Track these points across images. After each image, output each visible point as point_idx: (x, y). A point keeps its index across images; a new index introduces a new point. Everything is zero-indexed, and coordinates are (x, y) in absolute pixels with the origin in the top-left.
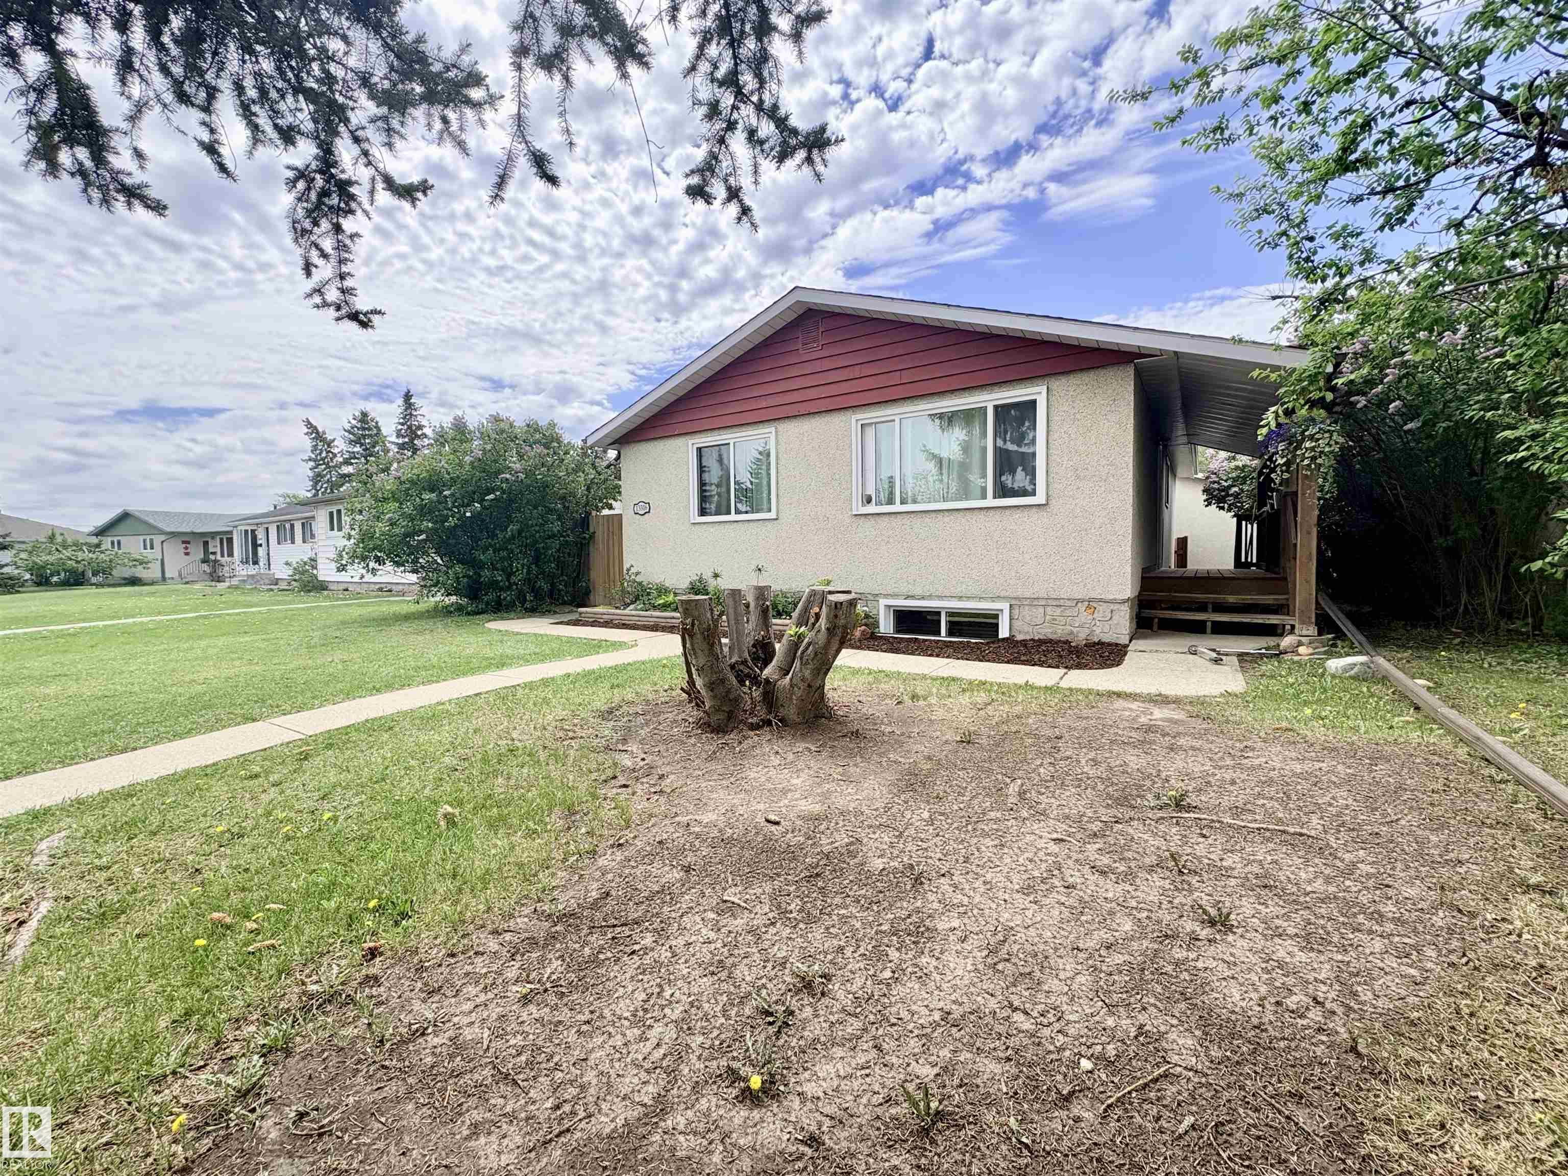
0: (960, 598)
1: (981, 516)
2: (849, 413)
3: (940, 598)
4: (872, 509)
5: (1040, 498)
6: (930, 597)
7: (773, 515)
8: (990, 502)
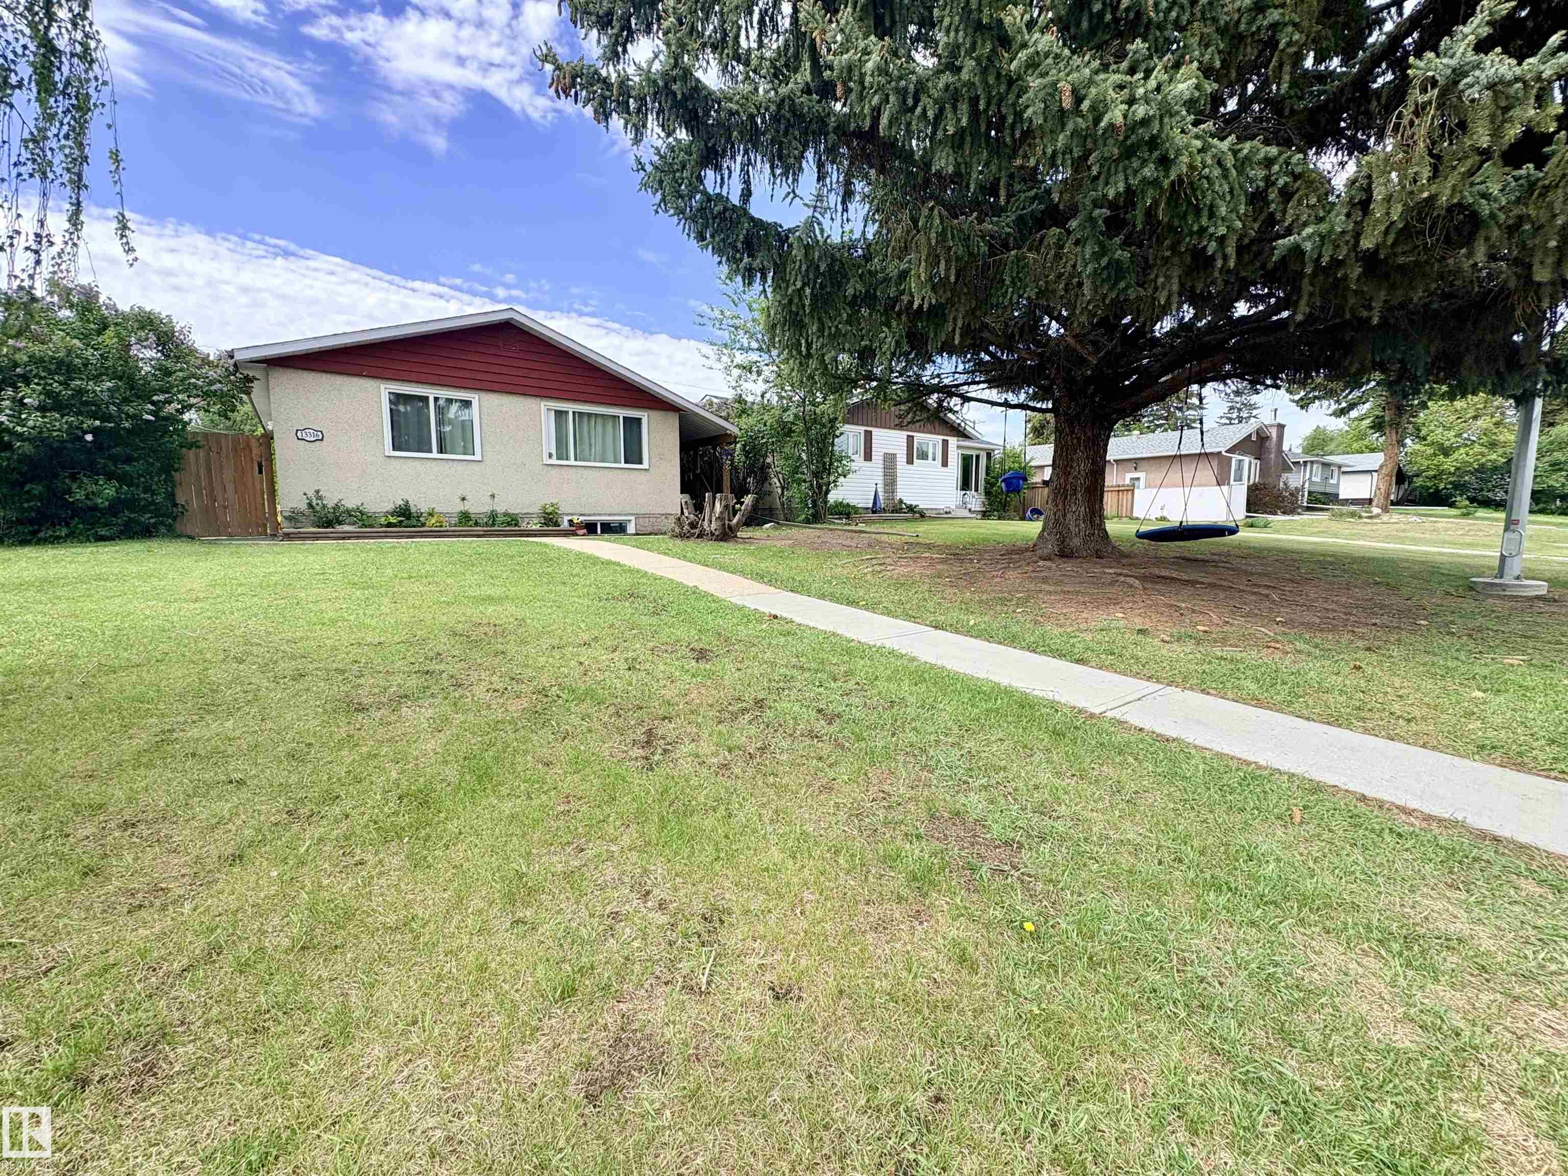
0: (610, 515)
1: (620, 472)
2: (538, 399)
3: (600, 515)
4: (554, 461)
5: (645, 465)
6: (594, 515)
7: (478, 457)
8: (623, 465)
